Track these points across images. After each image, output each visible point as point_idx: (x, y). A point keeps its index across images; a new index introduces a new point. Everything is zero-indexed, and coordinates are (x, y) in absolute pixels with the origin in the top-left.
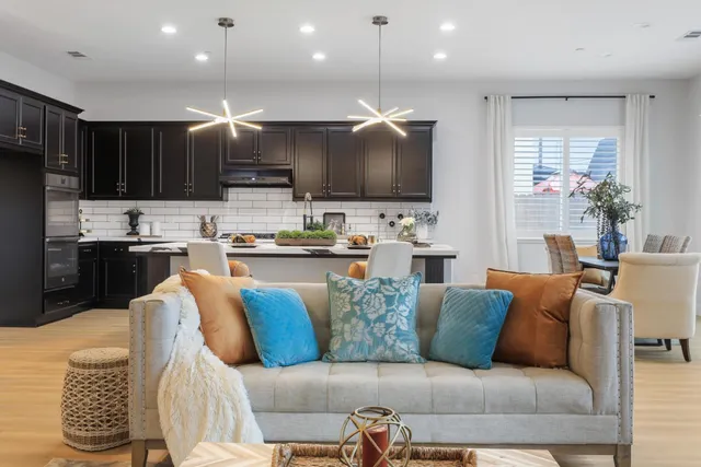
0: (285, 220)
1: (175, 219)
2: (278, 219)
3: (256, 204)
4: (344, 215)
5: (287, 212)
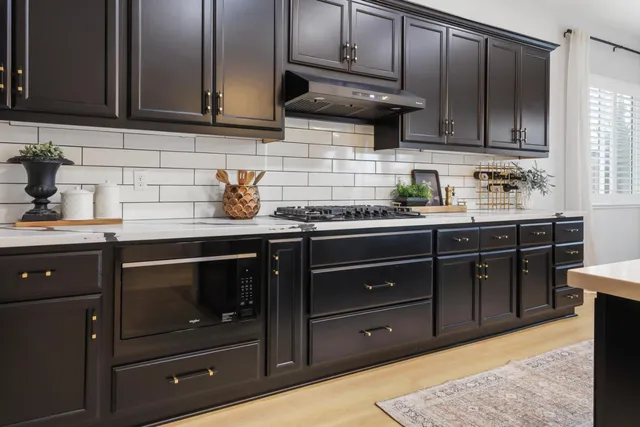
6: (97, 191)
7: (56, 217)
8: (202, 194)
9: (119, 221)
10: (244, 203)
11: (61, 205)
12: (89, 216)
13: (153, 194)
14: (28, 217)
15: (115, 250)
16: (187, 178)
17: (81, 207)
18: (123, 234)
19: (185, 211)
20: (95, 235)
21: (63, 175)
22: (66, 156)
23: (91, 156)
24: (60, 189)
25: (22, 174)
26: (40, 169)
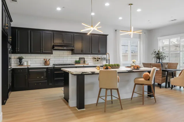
0: (69, 60)
1: (34, 60)
2: (67, 60)
3: (60, 55)
4: (84, 58)
5: (69, 57)
6: (27, 62)
7: (22, 65)
8: (42, 62)
9: (30, 66)
10: (47, 63)
11: (23, 64)
12: (26, 65)
13: (35, 62)
14: (19, 65)
15: (28, 69)
16: (40, 60)
17: (25, 64)
18: (29, 67)
19: (40, 64)
20: (26, 67)
21: (23, 60)
22: (23, 58)
23: (27, 57)
24: (23, 62)
25: (18, 60)
26: (20, 59)
